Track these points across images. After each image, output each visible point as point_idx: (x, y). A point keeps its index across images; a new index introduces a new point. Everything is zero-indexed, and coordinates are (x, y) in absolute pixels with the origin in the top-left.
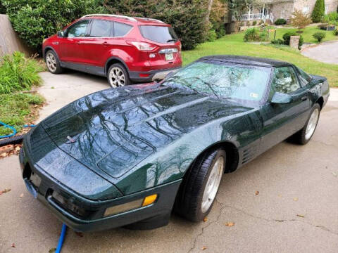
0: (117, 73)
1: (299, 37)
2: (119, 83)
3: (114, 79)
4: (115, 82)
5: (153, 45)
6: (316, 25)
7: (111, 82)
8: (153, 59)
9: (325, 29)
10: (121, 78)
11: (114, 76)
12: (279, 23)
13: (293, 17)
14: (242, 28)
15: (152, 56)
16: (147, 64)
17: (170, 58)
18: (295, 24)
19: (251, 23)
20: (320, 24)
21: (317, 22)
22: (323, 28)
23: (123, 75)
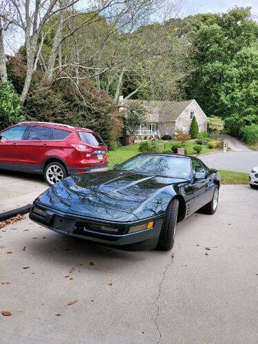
0: (55, 170)
1: (183, 149)
2: (57, 179)
3: (50, 176)
4: (52, 178)
5: (88, 147)
6: (193, 141)
7: (48, 178)
8: (89, 158)
9: (201, 144)
10: (59, 174)
11: (51, 173)
12: (165, 138)
13: (176, 134)
14: (136, 141)
15: (88, 155)
16: (83, 162)
17: (100, 158)
18: (179, 140)
19: (143, 137)
20: (196, 140)
21: (194, 138)
22: (200, 143)
23: (61, 172)
